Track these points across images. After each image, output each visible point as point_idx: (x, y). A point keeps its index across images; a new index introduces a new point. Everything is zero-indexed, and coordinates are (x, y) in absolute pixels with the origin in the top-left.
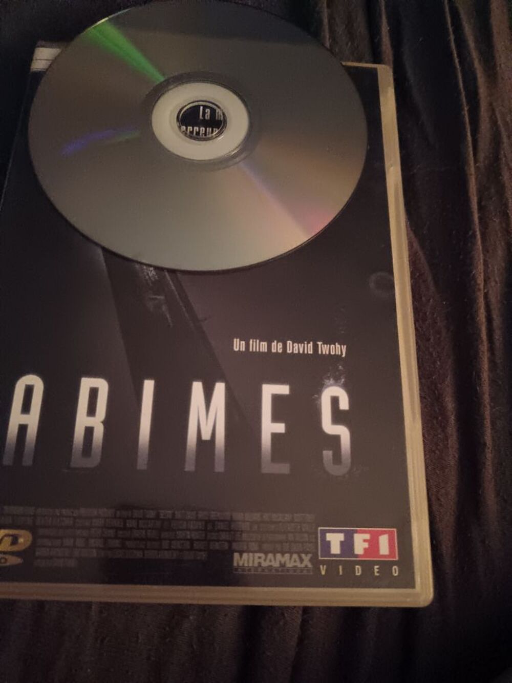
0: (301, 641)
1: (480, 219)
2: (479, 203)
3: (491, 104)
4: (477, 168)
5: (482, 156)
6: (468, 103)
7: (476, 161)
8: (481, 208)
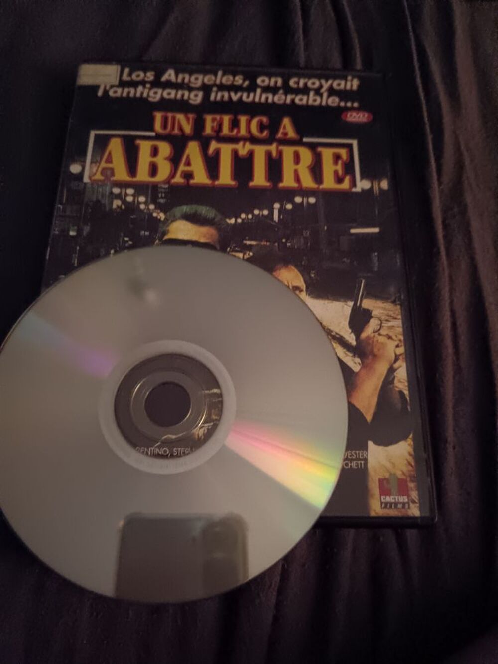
0: (276, 618)
1: (445, 237)
2: (444, 222)
3: (454, 132)
4: (441, 192)
5: (446, 179)
6: (432, 132)
7: (440, 183)
8: (445, 226)
